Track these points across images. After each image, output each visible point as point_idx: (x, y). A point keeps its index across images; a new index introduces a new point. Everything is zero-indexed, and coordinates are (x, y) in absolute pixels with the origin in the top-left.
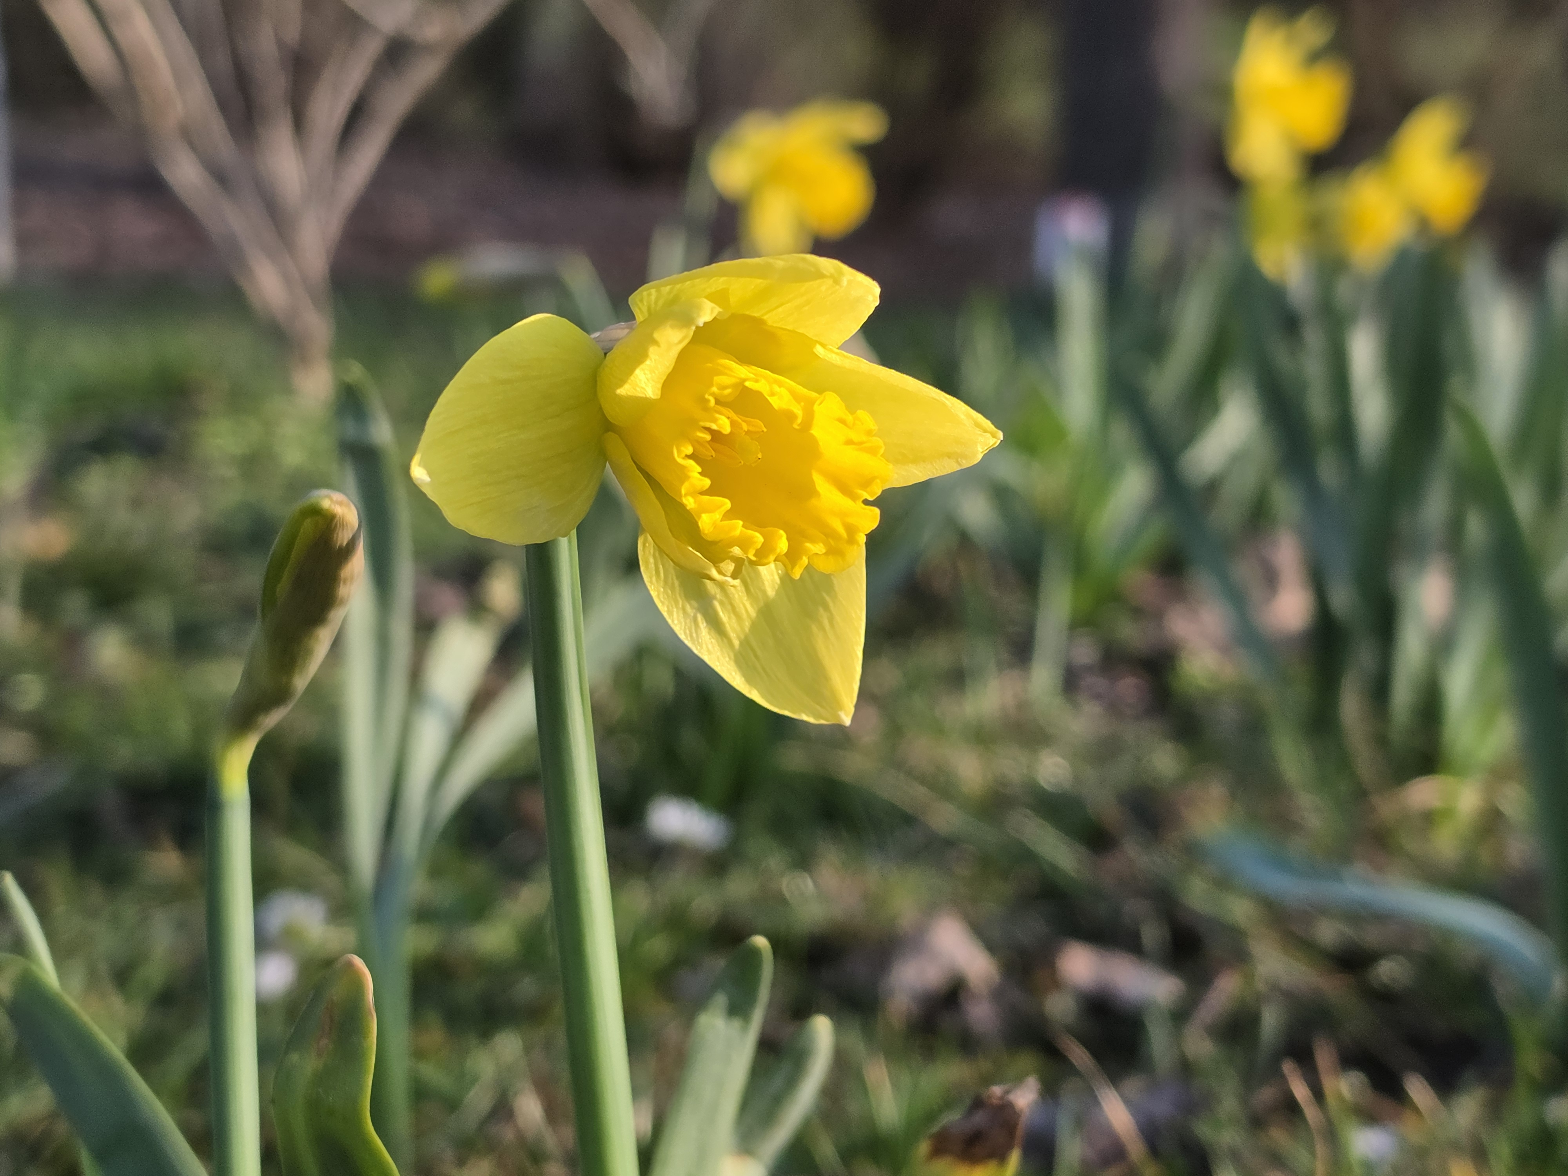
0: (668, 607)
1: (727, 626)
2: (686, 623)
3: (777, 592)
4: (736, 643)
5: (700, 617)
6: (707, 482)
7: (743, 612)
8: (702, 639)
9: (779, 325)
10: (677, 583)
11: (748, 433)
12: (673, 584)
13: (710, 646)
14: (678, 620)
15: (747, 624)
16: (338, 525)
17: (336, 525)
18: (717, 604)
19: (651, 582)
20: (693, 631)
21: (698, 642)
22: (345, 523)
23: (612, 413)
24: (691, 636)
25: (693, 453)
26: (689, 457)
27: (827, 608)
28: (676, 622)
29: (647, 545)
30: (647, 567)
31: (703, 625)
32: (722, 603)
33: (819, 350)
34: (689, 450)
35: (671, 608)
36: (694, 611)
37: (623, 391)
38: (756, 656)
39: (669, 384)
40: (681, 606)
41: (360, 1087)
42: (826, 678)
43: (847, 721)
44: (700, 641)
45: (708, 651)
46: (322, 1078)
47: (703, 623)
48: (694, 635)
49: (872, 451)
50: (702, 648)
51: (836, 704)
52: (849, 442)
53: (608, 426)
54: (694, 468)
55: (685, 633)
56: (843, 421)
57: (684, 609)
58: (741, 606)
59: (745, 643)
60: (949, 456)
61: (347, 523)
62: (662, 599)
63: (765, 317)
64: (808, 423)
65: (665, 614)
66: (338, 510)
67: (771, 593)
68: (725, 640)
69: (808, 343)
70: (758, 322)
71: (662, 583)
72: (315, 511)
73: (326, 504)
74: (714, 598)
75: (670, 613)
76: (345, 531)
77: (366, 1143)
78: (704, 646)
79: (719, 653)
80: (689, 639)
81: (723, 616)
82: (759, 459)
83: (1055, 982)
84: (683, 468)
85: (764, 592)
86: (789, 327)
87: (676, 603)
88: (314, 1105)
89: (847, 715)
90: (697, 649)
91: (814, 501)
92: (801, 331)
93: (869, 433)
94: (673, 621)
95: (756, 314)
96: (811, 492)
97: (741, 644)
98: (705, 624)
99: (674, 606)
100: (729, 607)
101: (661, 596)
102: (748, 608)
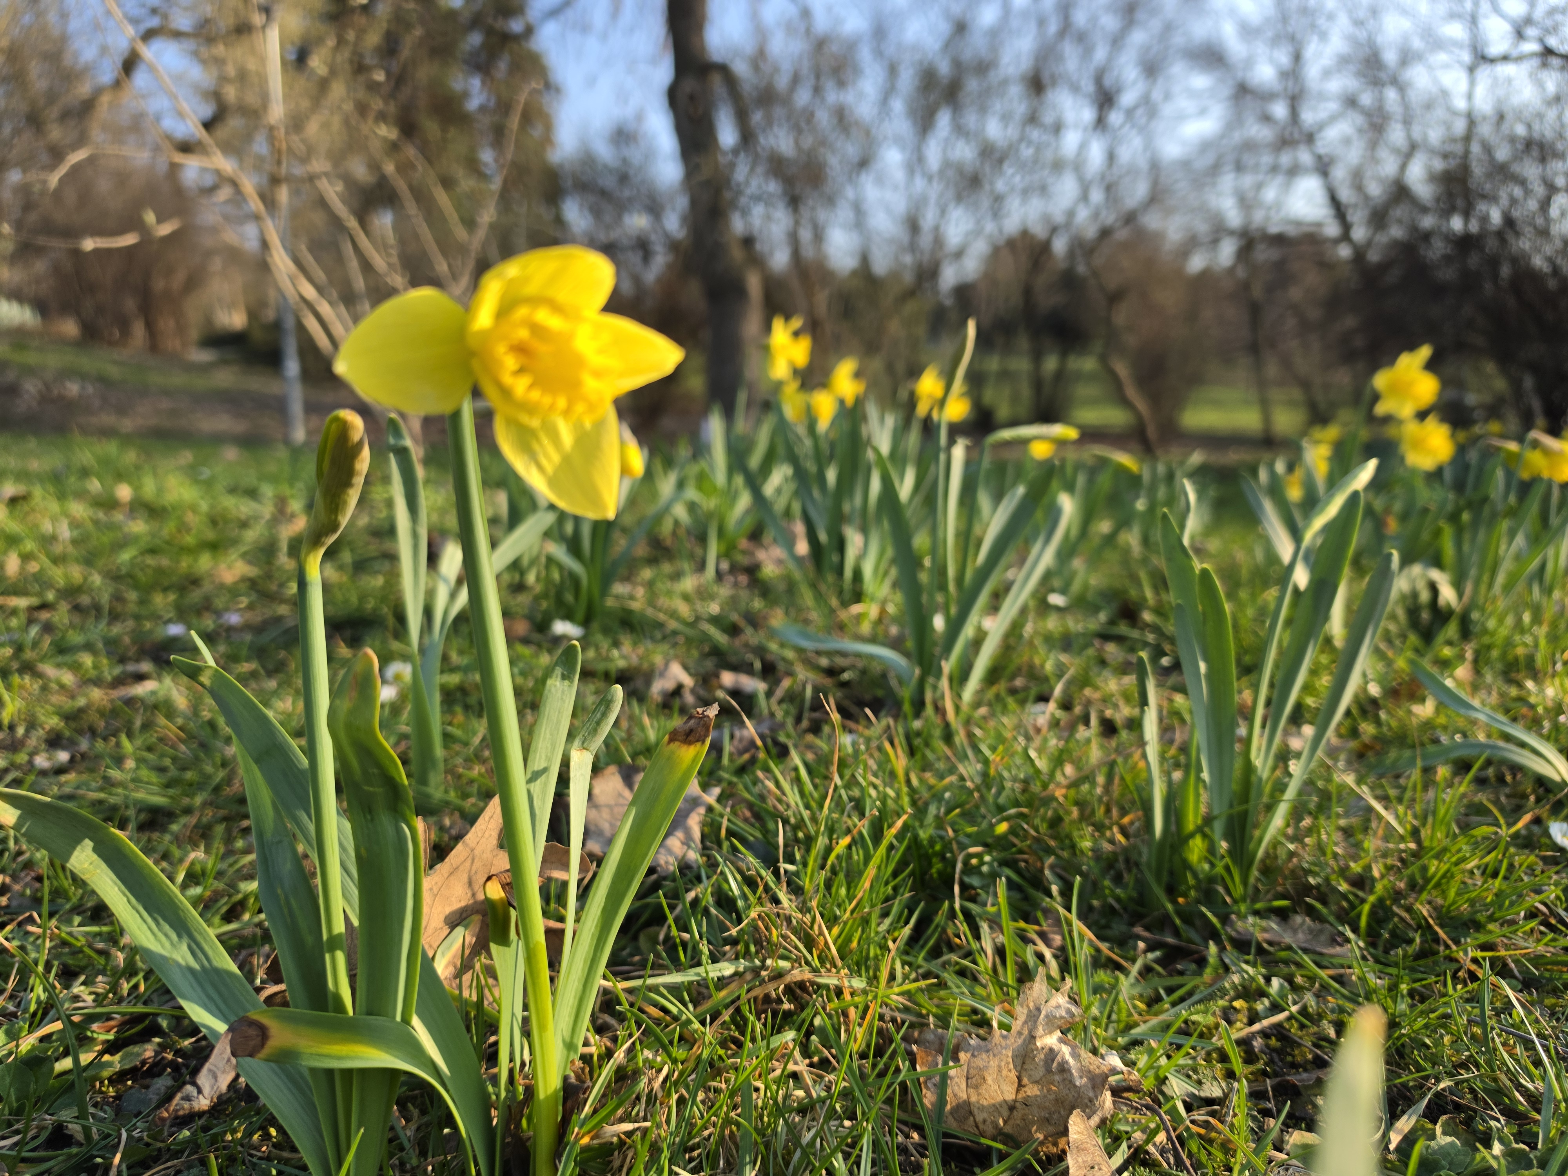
1: (547, 468)
2: (524, 465)
4: (551, 476)
5: (531, 462)
7: (554, 459)
8: (532, 473)
12: (517, 444)
13: (536, 477)
14: (521, 464)
15: (557, 465)
16: (353, 430)
17: (349, 426)
18: (540, 455)
19: (505, 444)
20: (528, 468)
21: (530, 474)
22: (353, 425)
23: (472, 344)
24: (526, 470)
26: (506, 353)
27: (599, 459)
28: (519, 464)
30: (502, 437)
31: (533, 466)
32: (543, 455)
35: (516, 457)
36: (529, 459)
37: (476, 328)
38: (563, 484)
40: (521, 457)
41: (373, 716)
43: (613, 518)
48: (528, 470)
49: (611, 357)
51: (608, 512)
56: (593, 338)
57: (523, 458)
58: (553, 456)
60: (655, 371)
61: (357, 431)
62: (512, 453)
66: (349, 417)
68: (545, 474)
71: (511, 444)
72: (337, 419)
73: (342, 415)
74: (539, 452)
76: (356, 433)
78: (533, 476)
81: (544, 462)
83: (719, 685)
88: (349, 725)
89: (613, 516)
90: (529, 477)
91: (583, 389)
99: (518, 456)
100: (547, 458)
101: (511, 451)
102: (556, 457)
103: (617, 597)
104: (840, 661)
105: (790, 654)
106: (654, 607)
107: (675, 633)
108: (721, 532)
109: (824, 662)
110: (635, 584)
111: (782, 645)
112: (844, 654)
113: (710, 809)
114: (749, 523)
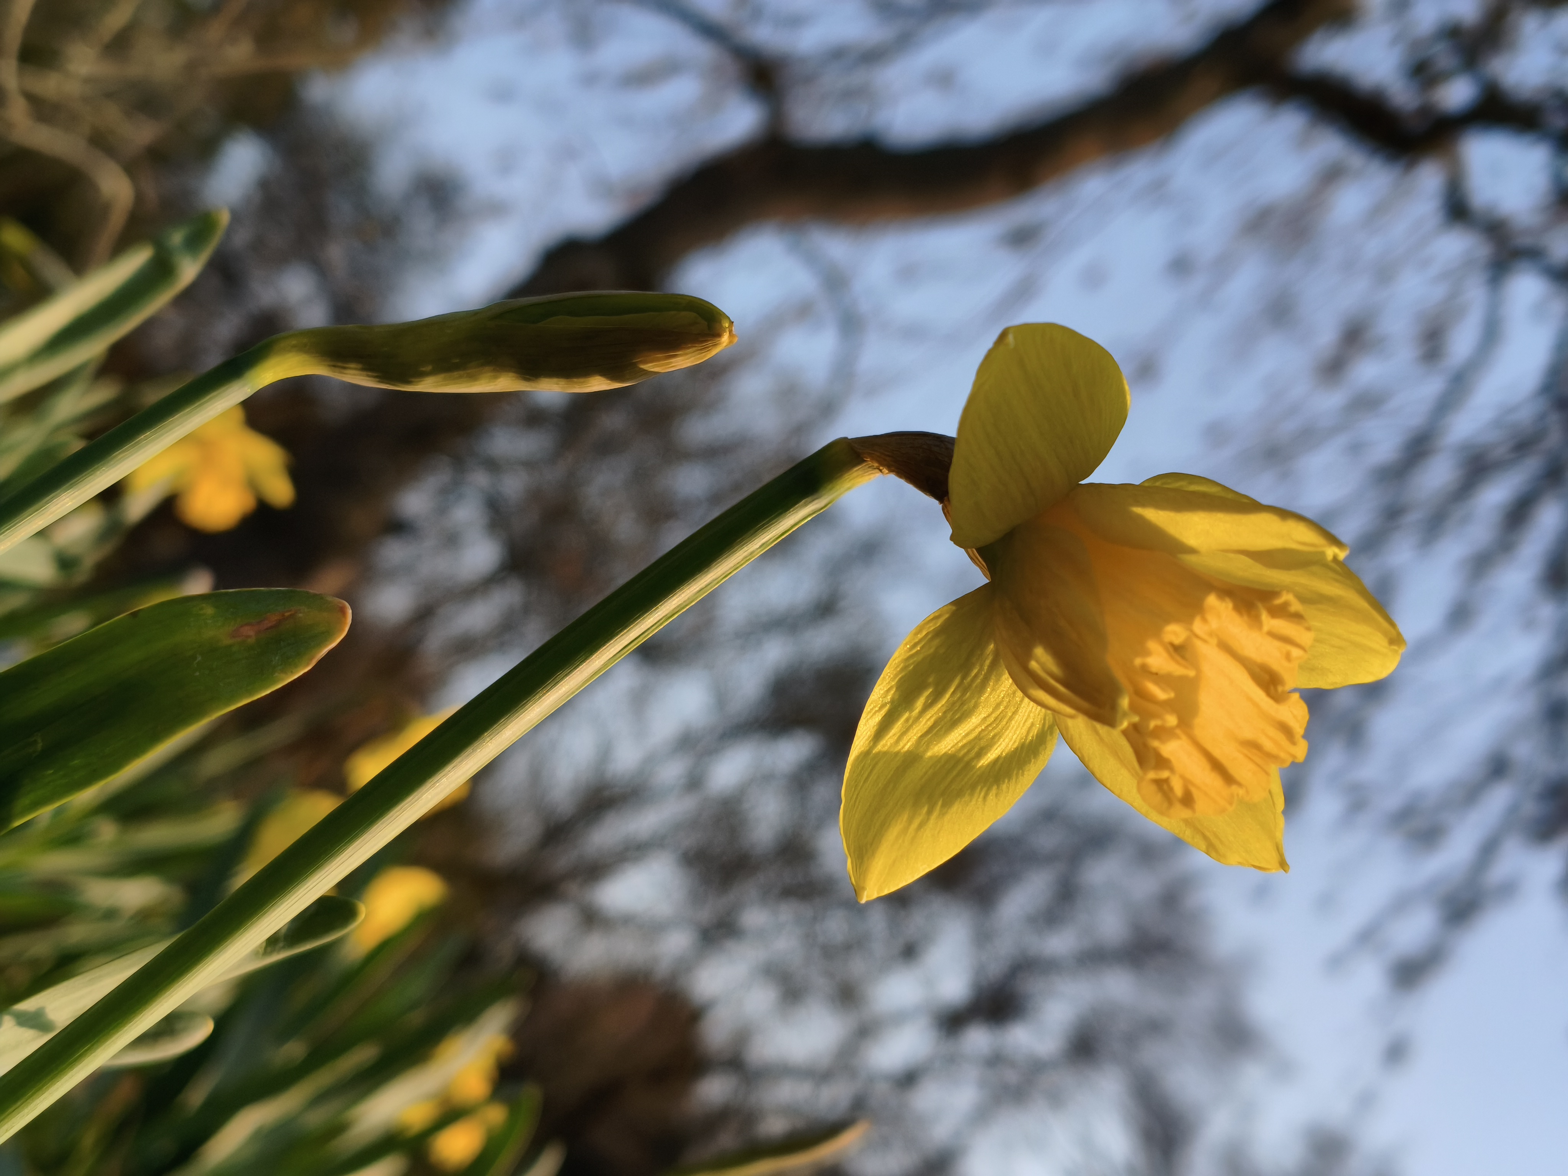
1: (885, 738)
3: (933, 757)
7: (905, 741)
20: (878, 707)
46: (213, 653)
47: (883, 714)
48: (874, 710)
58: (909, 737)
67: (929, 754)
68: (875, 740)
74: (912, 709)
81: (896, 727)
100: (904, 729)
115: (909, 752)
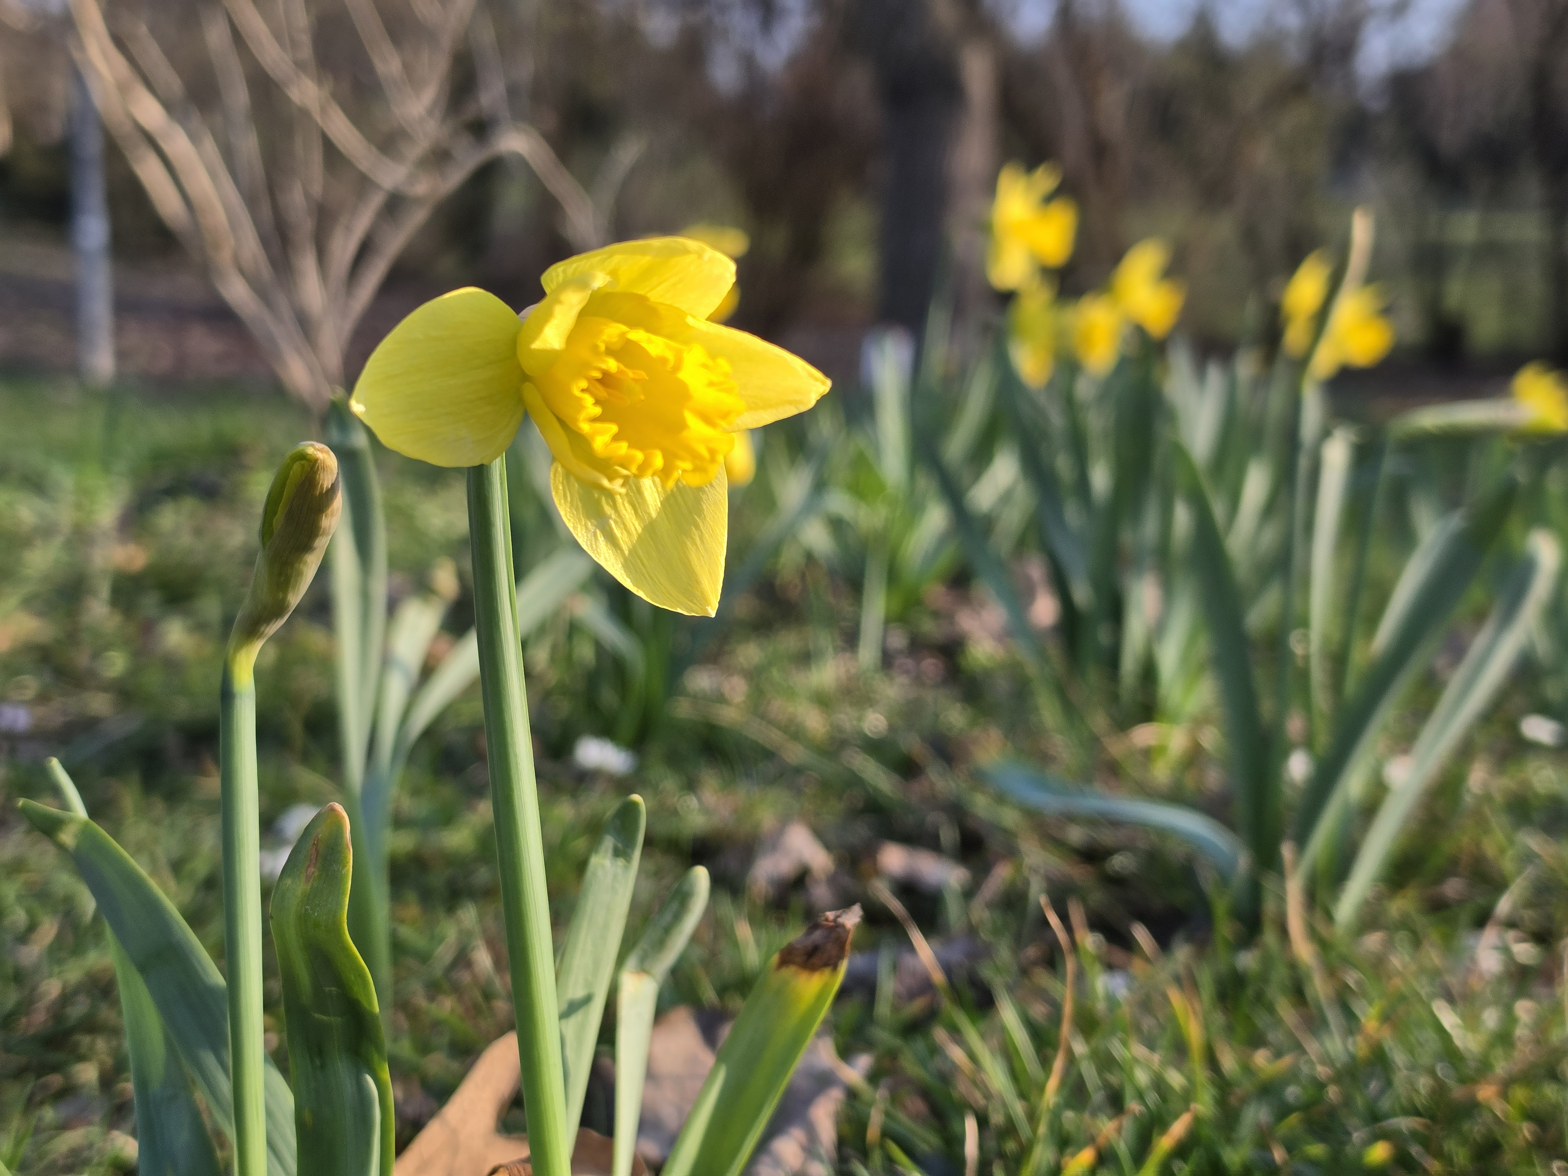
0: (573, 524)
1: (621, 542)
2: (587, 536)
3: (659, 514)
4: (627, 553)
5: (598, 532)
6: (597, 411)
7: (633, 529)
8: (600, 550)
9: (659, 301)
10: (580, 505)
11: (634, 380)
12: (577, 505)
13: (607, 555)
14: (582, 534)
15: (635, 537)
16: (320, 468)
17: (318, 467)
18: (612, 522)
19: (560, 504)
20: (593, 543)
21: (597, 552)
22: (325, 466)
23: (528, 365)
24: (592, 547)
25: (587, 388)
26: (583, 390)
27: (697, 527)
28: (580, 535)
29: (557, 475)
30: (557, 493)
31: (601, 538)
32: (616, 522)
33: (690, 320)
34: (584, 384)
35: (575, 524)
36: (594, 527)
37: (537, 345)
38: (643, 564)
39: (572, 338)
40: (584, 523)
41: (339, 905)
42: (698, 582)
43: (713, 614)
44: (599, 551)
45: (605, 558)
46: (310, 898)
47: (601, 537)
48: (594, 546)
49: (729, 391)
50: (600, 556)
51: (704, 601)
52: (711, 384)
53: (525, 378)
54: (589, 400)
55: (587, 544)
56: (705, 366)
57: (586, 526)
58: (631, 524)
59: (633, 551)
60: (790, 403)
61: (327, 467)
62: (569, 518)
63: (649, 295)
64: (677, 367)
65: (571, 530)
66: (320, 455)
67: (654, 515)
68: (619, 551)
69: (681, 315)
70: (643, 299)
71: (568, 505)
72: (302, 457)
73: (310, 451)
74: (610, 517)
75: (575, 528)
76: (325, 472)
77: (345, 949)
78: (602, 555)
79: (614, 561)
80: (590, 548)
81: (617, 532)
82: (643, 401)
83: (877, 872)
84: (579, 399)
85: (649, 514)
86: (668, 302)
87: (580, 520)
88: (303, 919)
89: (712, 609)
90: (596, 557)
91: (685, 433)
92: (677, 305)
93: (726, 375)
94: (577, 535)
95: (641, 292)
96: (682, 426)
97: (630, 551)
98: (603, 539)
99: (578, 523)
100: (622, 526)
101: (568, 515)
102: (636, 526)
103: (695, 698)
104: (1107, 837)
105: (1010, 817)
106: (763, 717)
107: (798, 771)
108: (893, 576)
109: (1076, 835)
110: (729, 671)
111: (1000, 798)
112: (1115, 823)
113: (852, 1094)
114: (946, 559)
115: (644, 529)
